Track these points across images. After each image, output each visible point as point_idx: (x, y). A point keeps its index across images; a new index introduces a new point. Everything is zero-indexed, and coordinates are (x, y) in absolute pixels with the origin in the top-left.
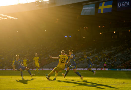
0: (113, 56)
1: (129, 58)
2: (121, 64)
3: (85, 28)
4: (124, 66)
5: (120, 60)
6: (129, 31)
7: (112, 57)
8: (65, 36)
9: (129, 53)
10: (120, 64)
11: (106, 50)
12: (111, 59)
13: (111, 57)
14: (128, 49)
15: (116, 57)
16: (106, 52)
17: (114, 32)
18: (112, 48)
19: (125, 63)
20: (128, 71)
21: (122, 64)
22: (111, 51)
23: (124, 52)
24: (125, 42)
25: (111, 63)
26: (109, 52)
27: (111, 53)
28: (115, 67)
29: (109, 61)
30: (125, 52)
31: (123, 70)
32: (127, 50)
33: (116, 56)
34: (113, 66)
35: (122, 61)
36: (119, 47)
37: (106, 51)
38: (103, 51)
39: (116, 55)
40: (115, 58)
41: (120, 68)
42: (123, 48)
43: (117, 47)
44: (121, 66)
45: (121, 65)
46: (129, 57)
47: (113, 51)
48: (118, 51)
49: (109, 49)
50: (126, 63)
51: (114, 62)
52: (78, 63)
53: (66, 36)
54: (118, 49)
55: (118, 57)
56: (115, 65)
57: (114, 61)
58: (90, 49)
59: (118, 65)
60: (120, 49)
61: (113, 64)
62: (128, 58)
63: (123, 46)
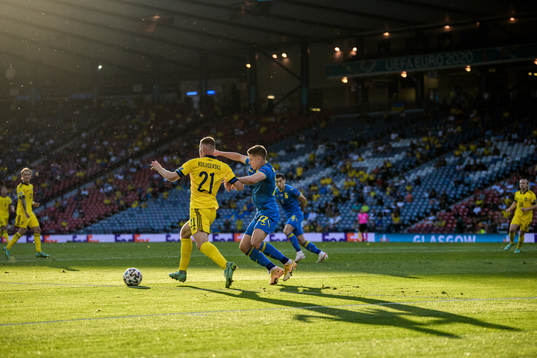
0: (396, 179)
1: (467, 189)
2: (434, 212)
3: (275, 56)
4: (444, 223)
5: (427, 195)
6: (468, 70)
7: (394, 183)
8: (190, 94)
9: (465, 163)
10: (427, 215)
11: (370, 154)
12: (388, 193)
13: (389, 182)
14: (461, 147)
15: (409, 184)
16: (365, 164)
17: (404, 75)
18: (394, 145)
19: (449, 210)
20: (464, 243)
21: (438, 213)
22: (390, 159)
23: (447, 159)
24: (452, 118)
25: (389, 208)
26: (379, 162)
27: (388, 165)
28: (405, 226)
29: (381, 203)
30: (450, 160)
31: (441, 237)
32: (457, 153)
33: (413, 177)
34: (396, 221)
35: (438, 203)
36: (425, 139)
37: (368, 157)
38: (356, 157)
39: (409, 175)
40: (408, 188)
41: (428, 231)
42: (439, 145)
43: (415, 142)
44: (434, 221)
45: (431, 218)
46: (468, 185)
47: (398, 157)
48: (418, 156)
49: (380, 148)
50: (452, 207)
51: (400, 204)
52: (245, 208)
53: (194, 93)
54: (420, 149)
55: (418, 182)
56: (408, 218)
57: (401, 201)
58: (298, 147)
59: (420, 218)
60: (428, 147)
61: (398, 212)
62: (462, 186)
63: (440, 133)
